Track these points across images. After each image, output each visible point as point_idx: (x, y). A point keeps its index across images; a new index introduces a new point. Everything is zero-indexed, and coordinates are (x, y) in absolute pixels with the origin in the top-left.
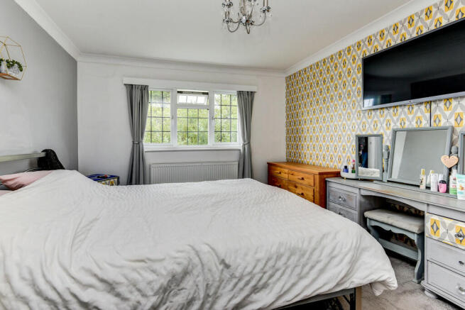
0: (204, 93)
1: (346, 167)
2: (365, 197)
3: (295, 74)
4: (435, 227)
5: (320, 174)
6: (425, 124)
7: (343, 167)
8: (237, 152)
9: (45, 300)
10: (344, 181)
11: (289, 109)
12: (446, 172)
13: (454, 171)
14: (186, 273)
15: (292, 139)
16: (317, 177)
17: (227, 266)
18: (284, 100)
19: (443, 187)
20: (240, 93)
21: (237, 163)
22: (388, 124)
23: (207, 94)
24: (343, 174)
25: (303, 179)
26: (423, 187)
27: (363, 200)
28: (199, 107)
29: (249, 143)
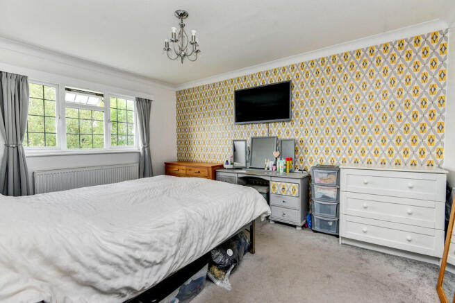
0: (97, 94)
1: (227, 161)
2: (241, 178)
3: (184, 91)
4: (274, 188)
5: (213, 167)
6: (266, 135)
7: (225, 162)
8: (137, 155)
9: (111, 265)
10: (226, 171)
11: (179, 118)
12: (275, 159)
13: (278, 159)
14: (187, 228)
15: (183, 143)
16: (211, 169)
17: (206, 219)
18: (175, 110)
19: (274, 167)
20: (139, 100)
21: (138, 164)
22: (249, 134)
23: (102, 95)
24: (225, 166)
25: (199, 172)
26: (266, 169)
27: (239, 180)
28: (92, 108)
29: (149, 146)
